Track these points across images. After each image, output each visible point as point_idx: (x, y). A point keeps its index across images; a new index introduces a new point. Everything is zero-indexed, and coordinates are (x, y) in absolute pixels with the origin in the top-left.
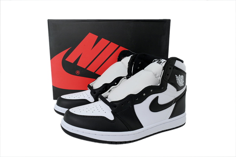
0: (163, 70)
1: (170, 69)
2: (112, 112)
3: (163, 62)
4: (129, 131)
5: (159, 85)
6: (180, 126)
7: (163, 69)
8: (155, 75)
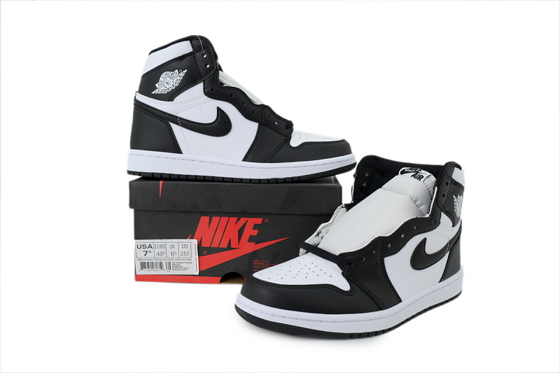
0: (436, 188)
1: (447, 184)
2: (343, 274)
3: (425, 176)
4: (381, 310)
5: (428, 216)
6: (452, 299)
7: (435, 185)
8: (415, 202)
